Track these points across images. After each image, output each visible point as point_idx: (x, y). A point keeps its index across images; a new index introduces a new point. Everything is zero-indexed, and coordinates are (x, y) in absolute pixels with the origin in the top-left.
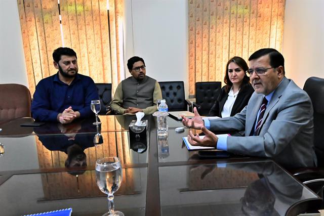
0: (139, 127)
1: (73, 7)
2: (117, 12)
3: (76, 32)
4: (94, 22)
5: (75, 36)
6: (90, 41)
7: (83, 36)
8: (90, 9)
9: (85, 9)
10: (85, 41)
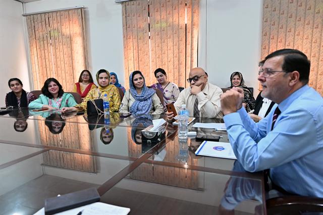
0: (150, 133)
1: (159, 25)
2: (193, 25)
3: (160, 45)
4: (174, 35)
5: (160, 48)
6: (170, 52)
7: (165, 48)
8: (171, 24)
9: (168, 25)
10: (166, 52)
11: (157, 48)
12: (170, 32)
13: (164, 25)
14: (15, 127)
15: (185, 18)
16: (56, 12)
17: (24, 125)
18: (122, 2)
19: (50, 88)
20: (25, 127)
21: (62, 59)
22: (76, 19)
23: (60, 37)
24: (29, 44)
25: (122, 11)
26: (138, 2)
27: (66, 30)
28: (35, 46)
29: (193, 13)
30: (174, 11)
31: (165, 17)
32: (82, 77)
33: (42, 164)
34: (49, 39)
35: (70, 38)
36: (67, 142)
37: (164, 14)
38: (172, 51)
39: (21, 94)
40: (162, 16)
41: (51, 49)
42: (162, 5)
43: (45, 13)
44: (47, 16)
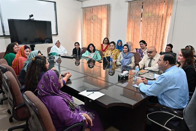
1: (147, 15)
2: (167, 15)
3: (147, 26)
4: (155, 21)
5: (146, 28)
6: (152, 31)
7: (149, 28)
8: (154, 14)
9: (152, 14)
10: (150, 30)
11: (144, 28)
12: (153, 19)
13: (150, 14)
14: (76, 63)
15: (163, 11)
16: (96, 6)
17: (79, 62)
18: (129, 2)
19: (90, 48)
20: (79, 64)
21: (96, 31)
22: (105, 10)
23: (97, 20)
24: (82, 22)
25: (128, 6)
26: (137, 1)
27: (100, 16)
28: (85, 23)
29: (168, 8)
30: (157, 7)
31: (151, 10)
32: (104, 41)
33: (83, 81)
34: (92, 20)
35: (101, 20)
36: (95, 72)
37: (151, 8)
38: (153, 30)
39: (78, 49)
40: (150, 10)
41: (92, 25)
42: (150, 3)
43: (91, 7)
44: (92, 8)
